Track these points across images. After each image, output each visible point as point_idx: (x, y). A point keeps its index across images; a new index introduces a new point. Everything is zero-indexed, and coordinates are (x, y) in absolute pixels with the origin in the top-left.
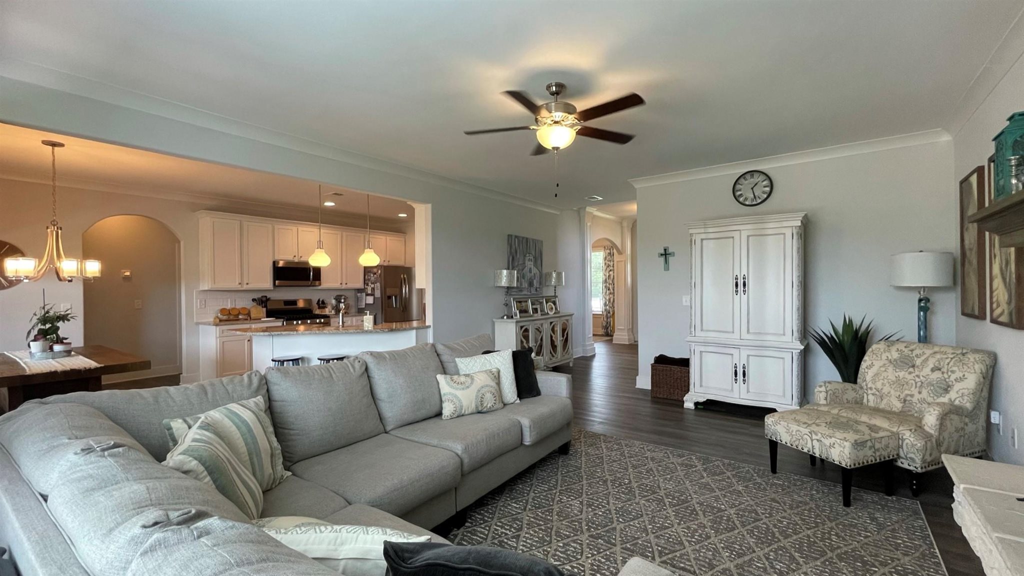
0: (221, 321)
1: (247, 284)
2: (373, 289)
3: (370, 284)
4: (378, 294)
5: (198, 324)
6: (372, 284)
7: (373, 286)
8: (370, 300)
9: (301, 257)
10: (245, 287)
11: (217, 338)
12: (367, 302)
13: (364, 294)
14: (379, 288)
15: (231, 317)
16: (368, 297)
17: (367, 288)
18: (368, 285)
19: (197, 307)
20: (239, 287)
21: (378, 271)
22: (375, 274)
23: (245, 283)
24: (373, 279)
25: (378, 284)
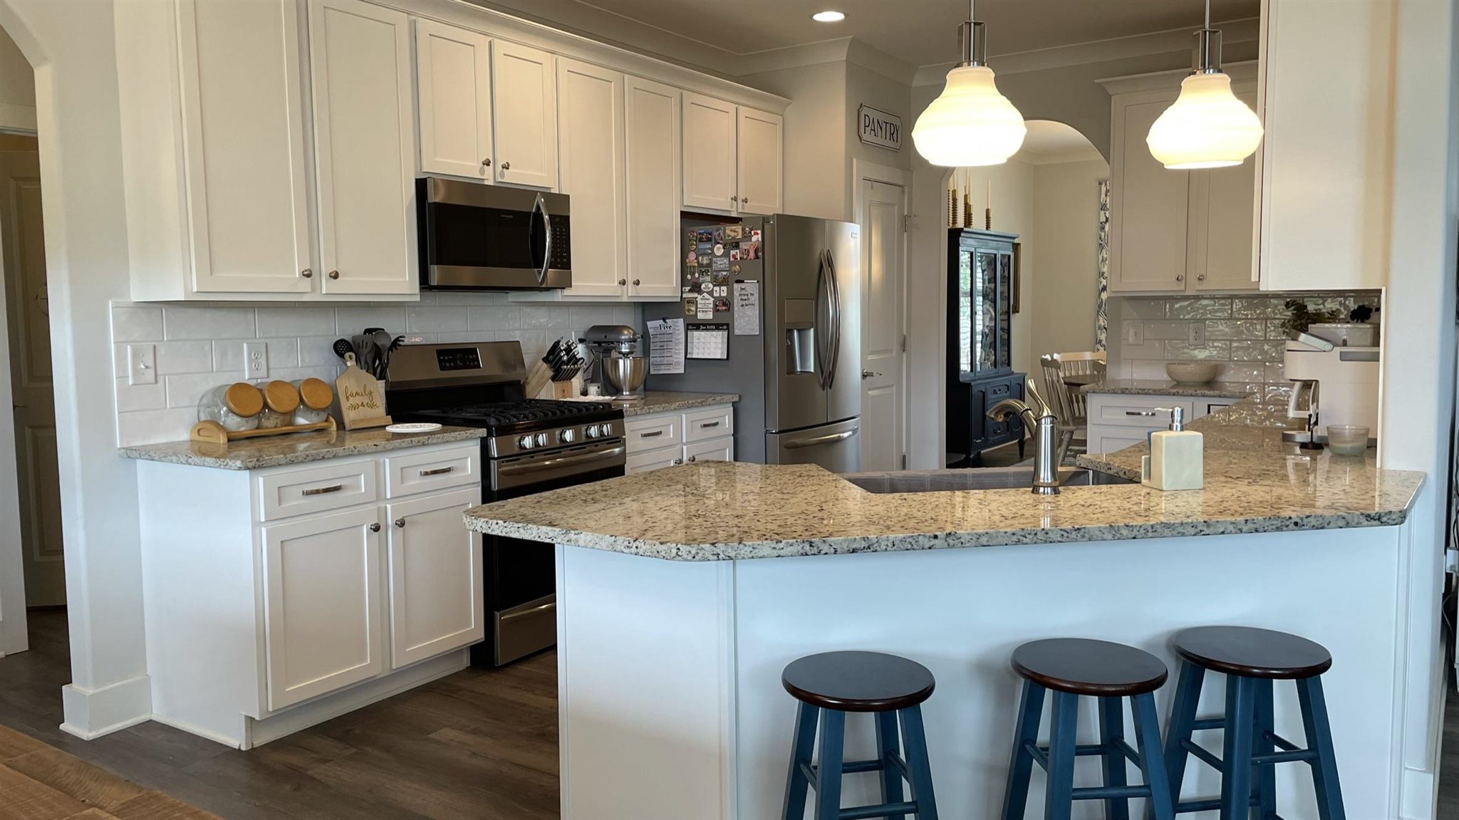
0: (233, 439)
1: (335, 276)
2: (724, 305)
3: (707, 285)
4: (747, 321)
5: (131, 454)
6: (718, 282)
7: (722, 291)
8: (710, 345)
9: (506, 167)
10: (326, 290)
11: (256, 524)
12: (696, 353)
13: (680, 323)
14: (755, 299)
15: (270, 423)
16: (696, 335)
17: (693, 302)
18: (696, 288)
19: (122, 377)
20: (306, 292)
21: (747, 237)
22: (737, 246)
23: (326, 269)
24: (721, 264)
25: (752, 287)
